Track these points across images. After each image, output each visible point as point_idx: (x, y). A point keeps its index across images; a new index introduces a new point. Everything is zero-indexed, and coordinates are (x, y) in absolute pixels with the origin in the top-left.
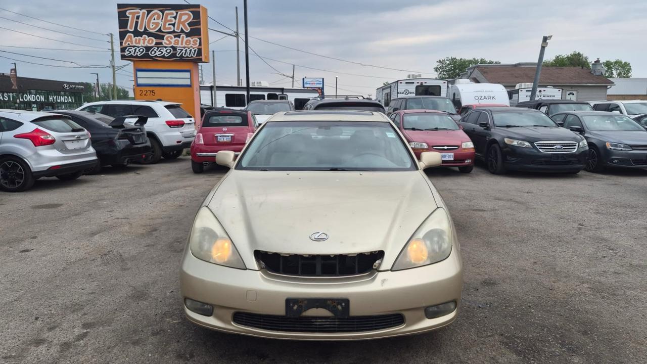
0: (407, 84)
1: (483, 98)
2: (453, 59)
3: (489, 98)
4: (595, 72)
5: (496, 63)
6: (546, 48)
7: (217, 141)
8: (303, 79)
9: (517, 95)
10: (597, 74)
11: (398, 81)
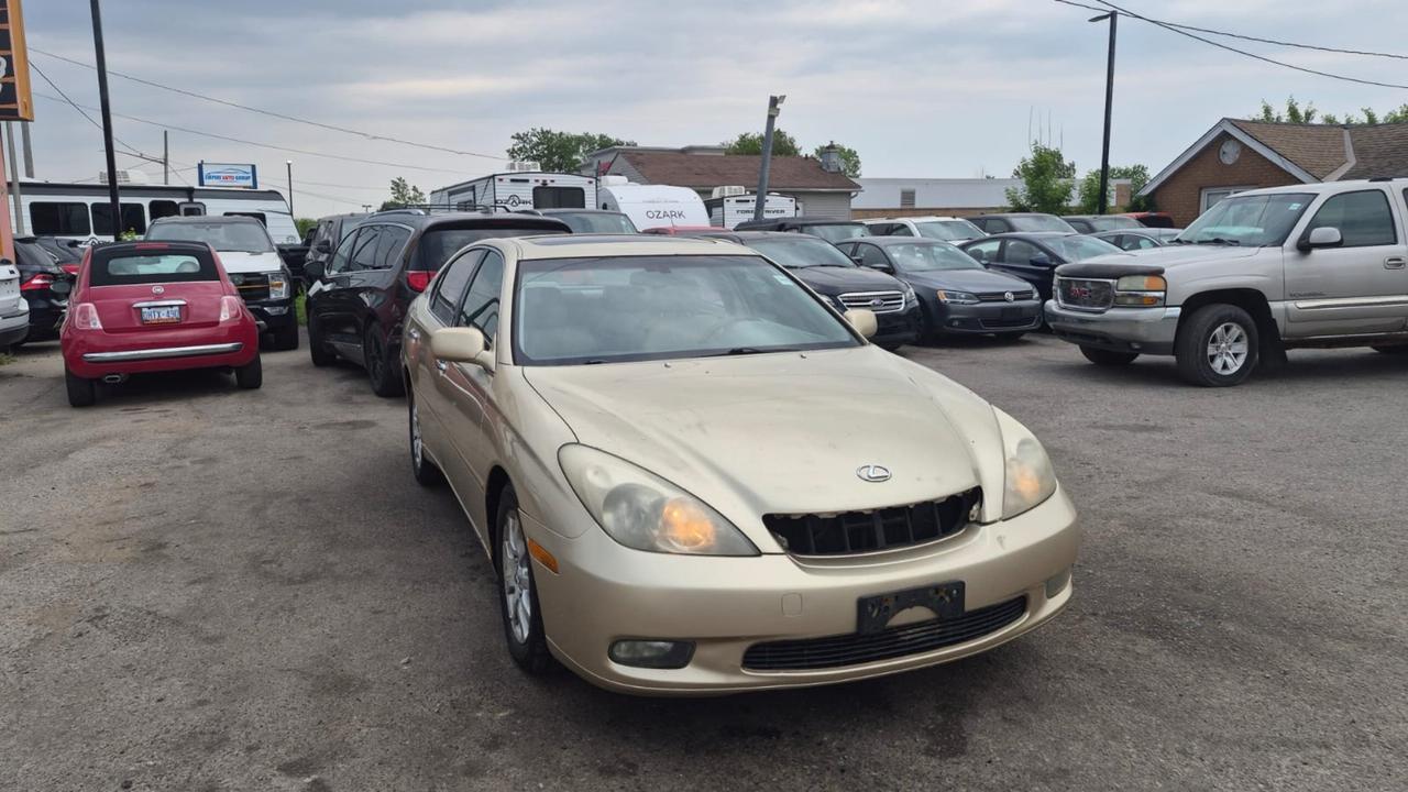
0: (513, 184)
1: (661, 215)
2: (545, 133)
3: (673, 214)
4: (828, 167)
5: (628, 144)
6: (777, 119)
7: (142, 321)
8: (200, 167)
9: (721, 209)
10: (832, 170)
11: (493, 176)
